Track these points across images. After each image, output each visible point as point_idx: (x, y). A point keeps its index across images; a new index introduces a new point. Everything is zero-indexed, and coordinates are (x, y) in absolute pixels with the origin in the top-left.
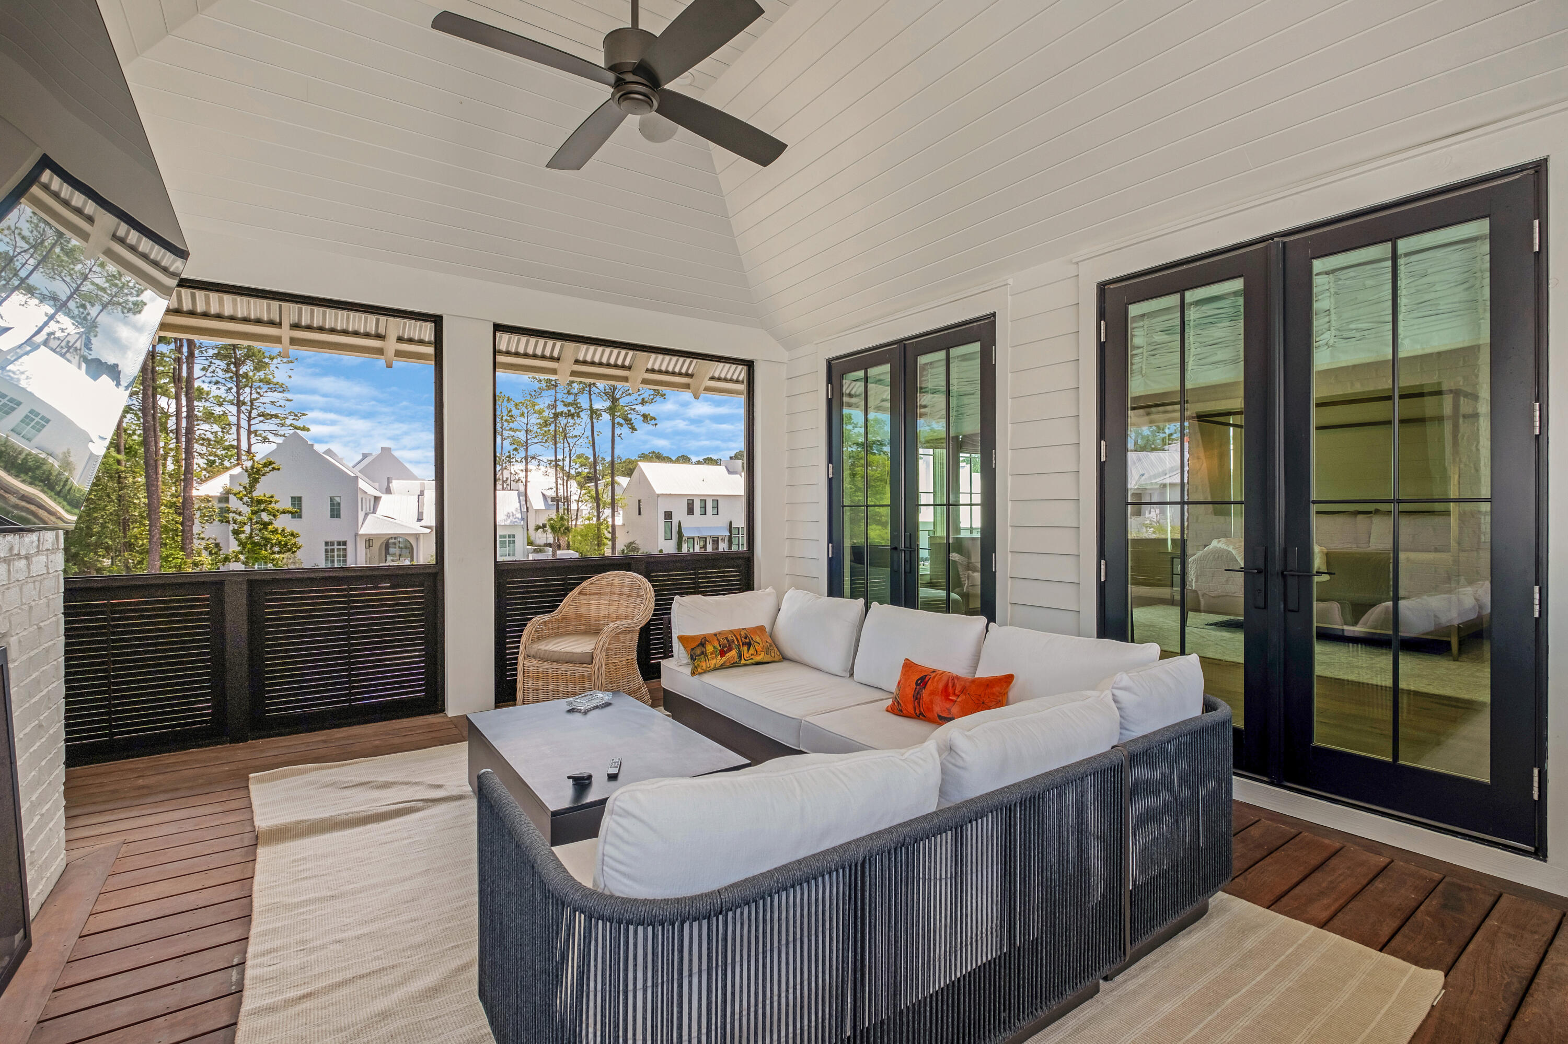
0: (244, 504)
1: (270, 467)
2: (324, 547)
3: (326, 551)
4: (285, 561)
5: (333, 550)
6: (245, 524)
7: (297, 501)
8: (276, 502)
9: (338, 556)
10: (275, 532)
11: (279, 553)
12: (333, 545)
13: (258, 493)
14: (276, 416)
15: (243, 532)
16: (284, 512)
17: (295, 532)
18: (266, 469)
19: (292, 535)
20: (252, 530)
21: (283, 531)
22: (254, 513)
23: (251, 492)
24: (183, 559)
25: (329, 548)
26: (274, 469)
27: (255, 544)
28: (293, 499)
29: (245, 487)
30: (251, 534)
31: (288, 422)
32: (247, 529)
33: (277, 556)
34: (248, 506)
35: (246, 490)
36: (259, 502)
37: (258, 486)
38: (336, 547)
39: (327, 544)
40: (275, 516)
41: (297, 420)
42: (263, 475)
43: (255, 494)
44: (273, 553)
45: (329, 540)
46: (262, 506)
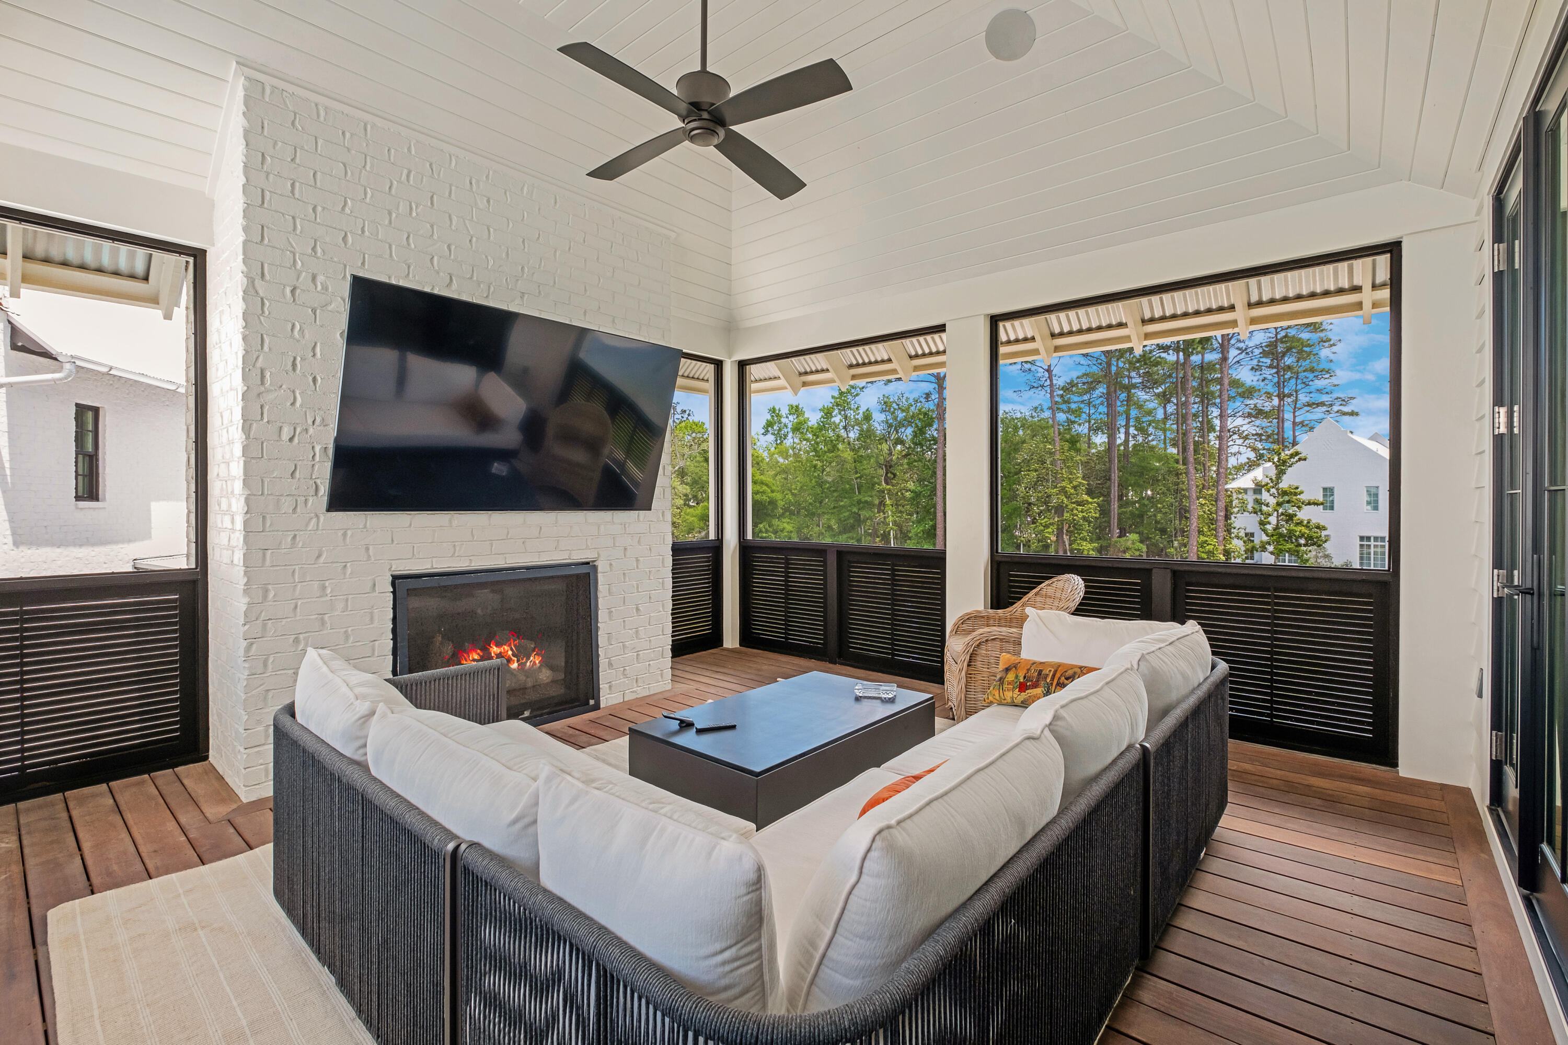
0: (1271, 495)
1: (1297, 458)
2: (1358, 542)
3: (1361, 546)
4: (1312, 556)
5: (1369, 546)
6: (1270, 515)
7: (1328, 491)
8: (1302, 493)
9: (1375, 553)
10: (1300, 523)
11: (1305, 545)
12: (1370, 541)
13: (1283, 485)
14: (1322, 404)
15: (1269, 523)
16: (1309, 504)
17: (1322, 524)
18: (1292, 460)
19: (1318, 527)
20: (1278, 521)
21: (1308, 522)
22: (1279, 504)
23: (1277, 483)
24: (1215, 545)
25: (1365, 543)
26: (1300, 459)
27: (1281, 535)
28: (1325, 489)
29: (1271, 479)
30: (1277, 525)
31: (1335, 408)
32: (1273, 520)
33: (1303, 548)
34: (1275, 497)
35: (1272, 482)
36: (1285, 493)
37: (1284, 477)
38: (1372, 543)
39: (1362, 538)
40: (1299, 507)
41: (1344, 405)
42: (1289, 467)
43: (1281, 486)
44: (1300, 545)
45: (1365, 534)
46: (1286, 498)
